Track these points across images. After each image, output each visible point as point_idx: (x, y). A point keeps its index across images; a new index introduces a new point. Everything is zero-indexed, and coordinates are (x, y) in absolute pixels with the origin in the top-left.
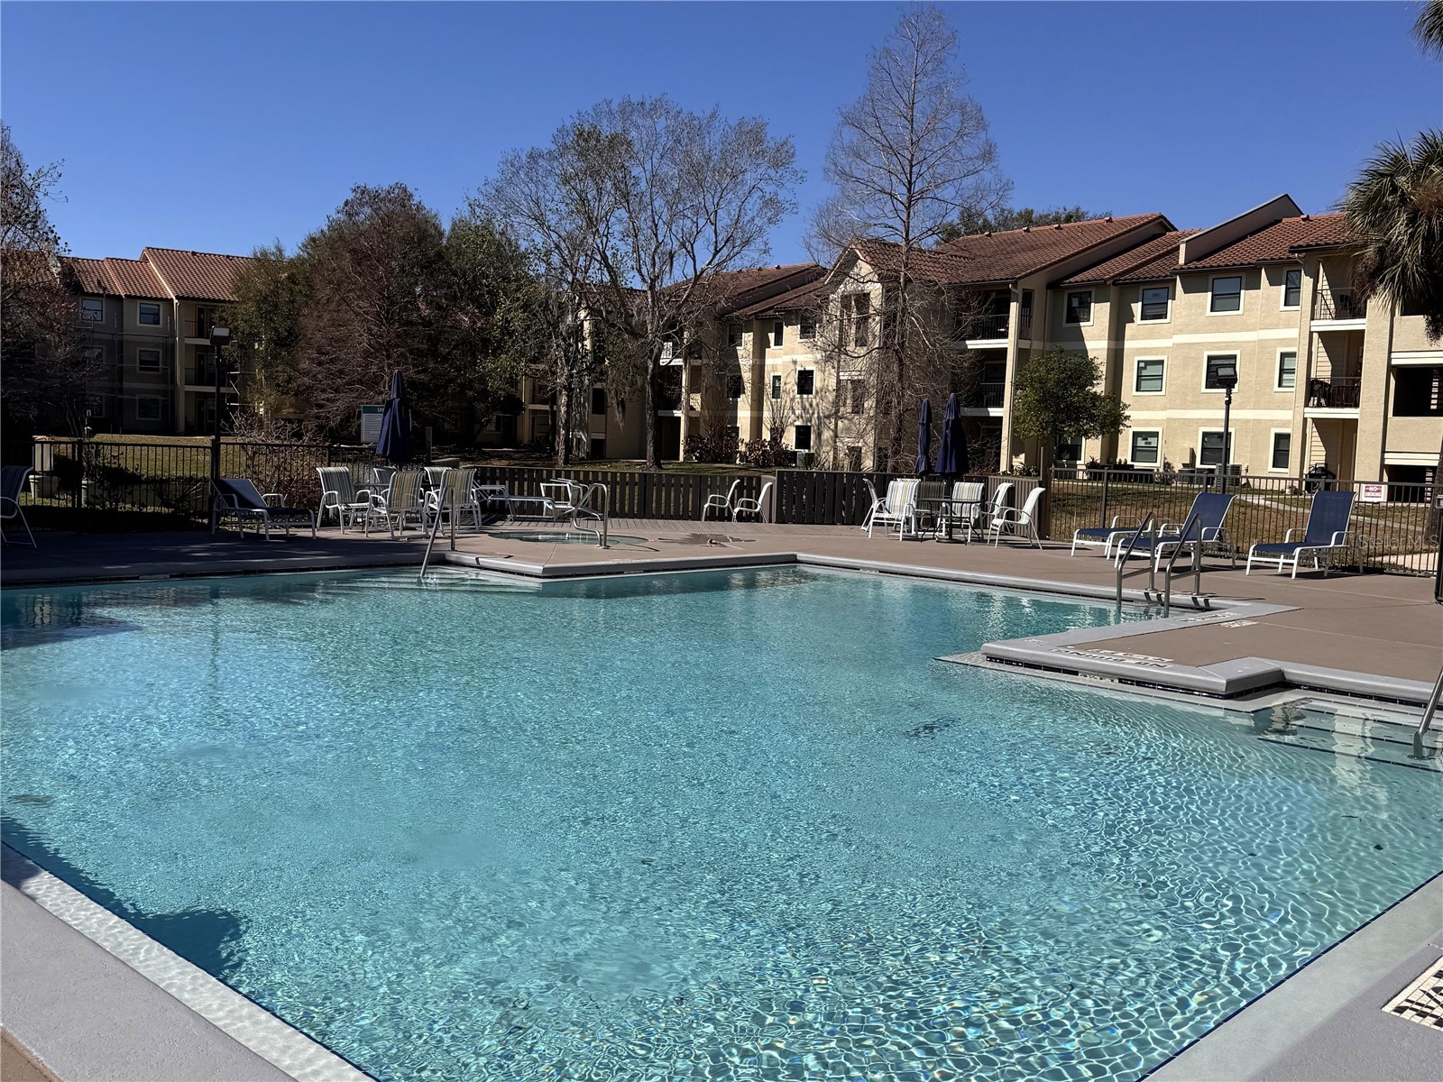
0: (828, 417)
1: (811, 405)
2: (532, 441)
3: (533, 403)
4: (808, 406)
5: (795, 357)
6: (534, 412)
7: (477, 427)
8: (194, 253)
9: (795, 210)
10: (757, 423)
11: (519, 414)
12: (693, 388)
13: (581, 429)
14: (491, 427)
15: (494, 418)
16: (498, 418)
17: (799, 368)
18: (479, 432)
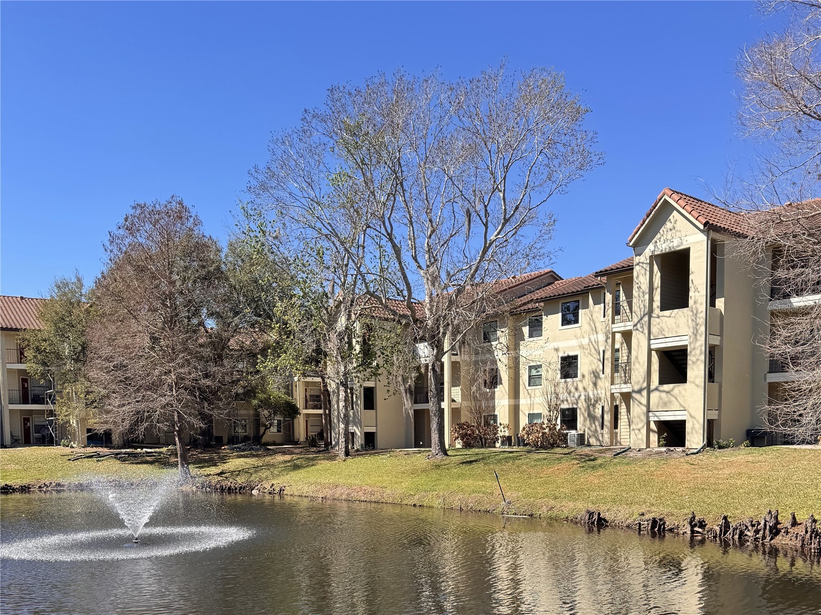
0: (639, 391)
1: (577, 389)
2: (307, 438)
3: (306, 408)
4: (573, 390)
5: (556, 345)
6: (308, 415)
7: (262, 429)
8: (22, 298)
9: (601, 161)
10: (515, 411)
11: (295, 417)
12: (455, 382)
13: (355, 424)
14: (274, 429)
15: (276, 422)
16: (279, 421)
17: (561, 354)
18: (264, 433)
